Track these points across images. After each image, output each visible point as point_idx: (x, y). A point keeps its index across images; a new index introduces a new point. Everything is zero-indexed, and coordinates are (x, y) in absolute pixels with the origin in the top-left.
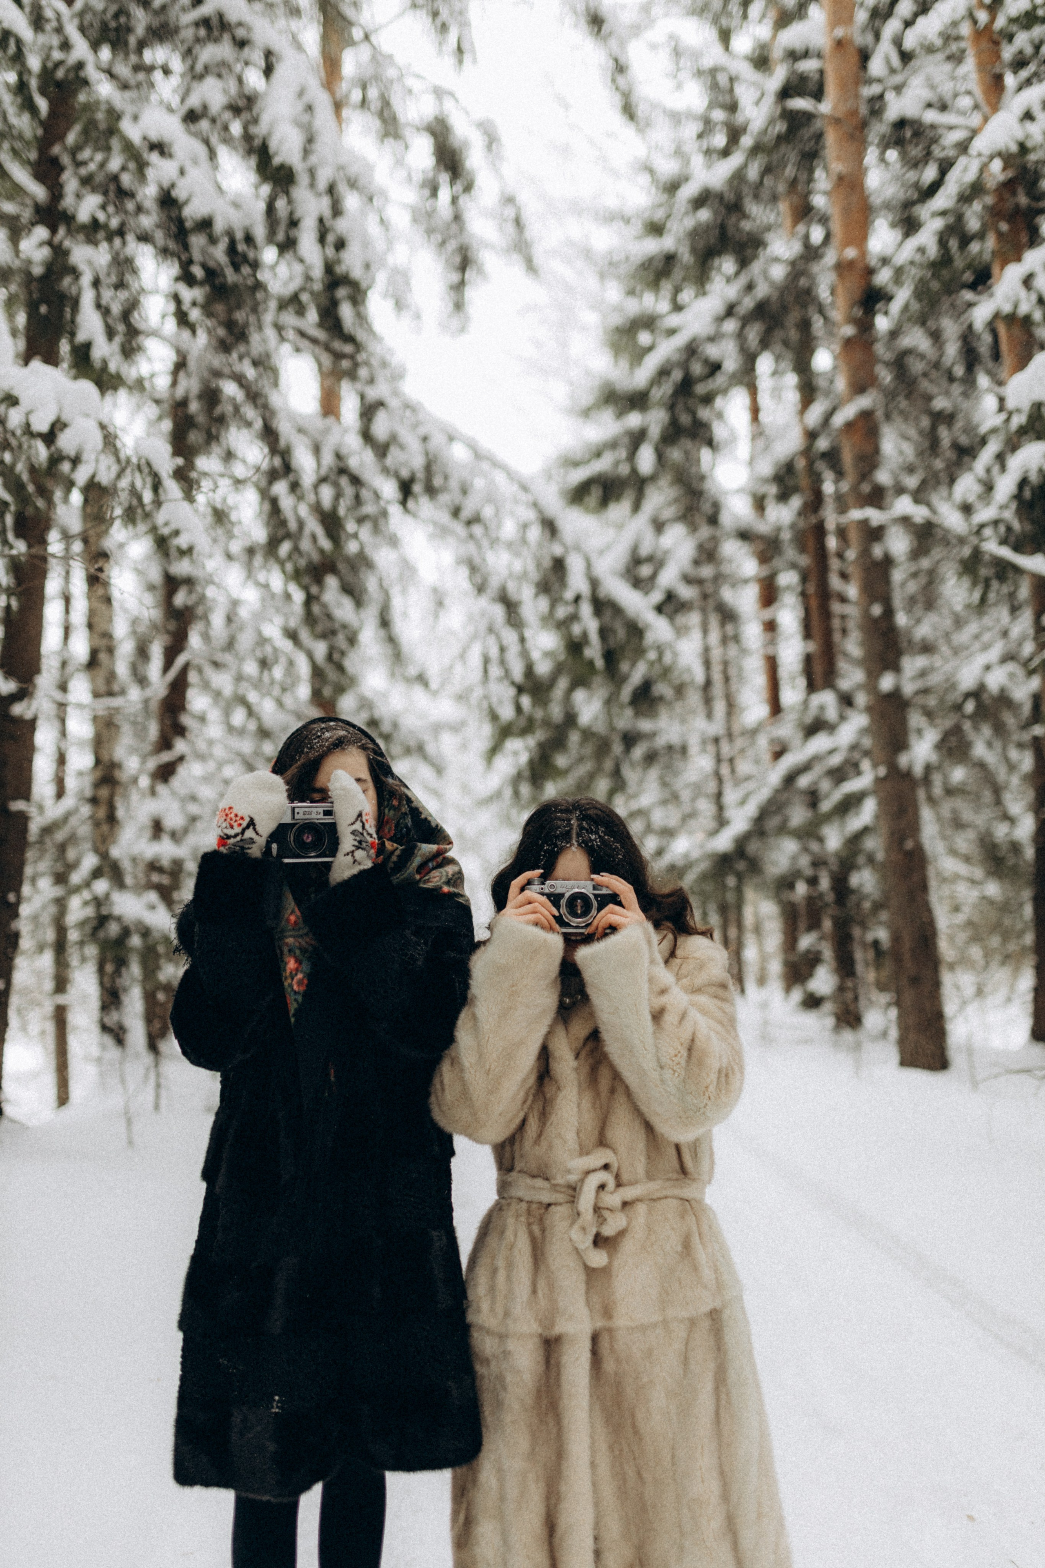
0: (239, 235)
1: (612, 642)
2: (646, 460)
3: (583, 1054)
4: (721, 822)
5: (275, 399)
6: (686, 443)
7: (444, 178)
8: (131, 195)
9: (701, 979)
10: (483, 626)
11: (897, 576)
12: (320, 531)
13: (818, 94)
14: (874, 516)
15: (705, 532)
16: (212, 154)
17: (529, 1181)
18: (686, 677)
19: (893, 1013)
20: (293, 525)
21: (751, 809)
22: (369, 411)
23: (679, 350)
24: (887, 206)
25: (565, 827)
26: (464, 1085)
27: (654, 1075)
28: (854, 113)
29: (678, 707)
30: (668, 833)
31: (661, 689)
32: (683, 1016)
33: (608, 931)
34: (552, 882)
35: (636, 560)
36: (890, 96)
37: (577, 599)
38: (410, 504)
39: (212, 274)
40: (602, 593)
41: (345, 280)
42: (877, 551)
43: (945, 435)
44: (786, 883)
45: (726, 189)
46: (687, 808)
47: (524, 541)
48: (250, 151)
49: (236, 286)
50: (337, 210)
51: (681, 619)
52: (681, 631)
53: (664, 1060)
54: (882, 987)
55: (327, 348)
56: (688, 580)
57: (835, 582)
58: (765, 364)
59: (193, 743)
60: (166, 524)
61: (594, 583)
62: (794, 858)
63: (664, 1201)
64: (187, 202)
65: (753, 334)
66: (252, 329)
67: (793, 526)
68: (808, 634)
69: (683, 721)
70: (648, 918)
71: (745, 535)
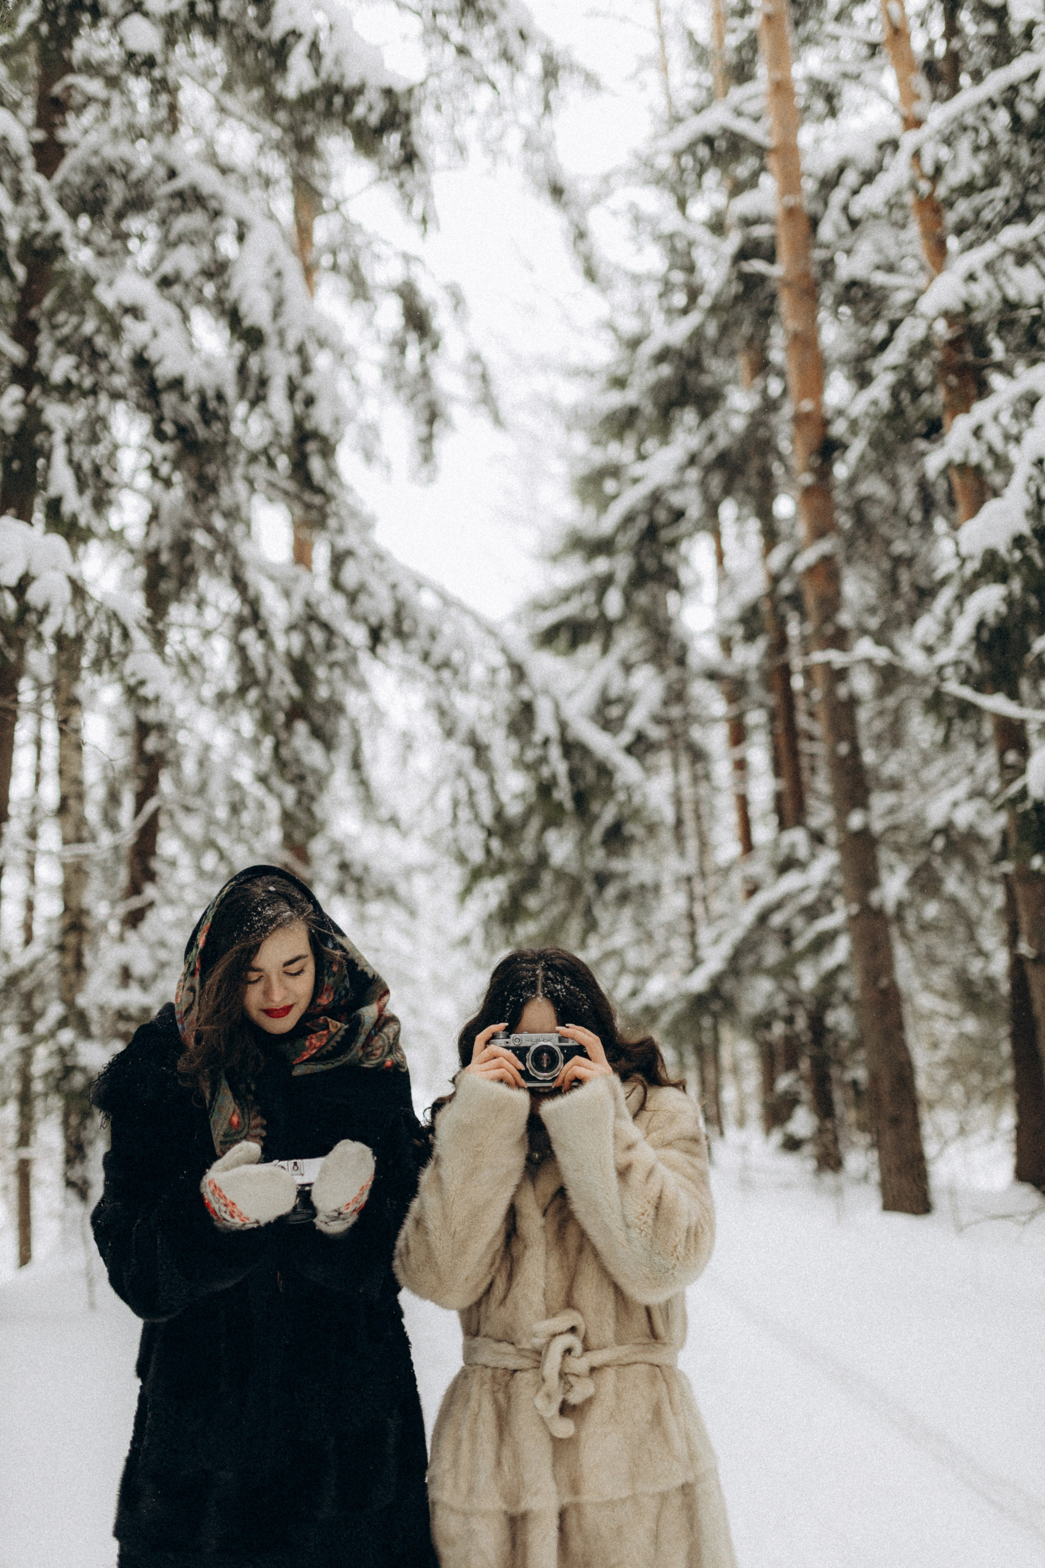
0: (210, 393)
1: (582, 785)
2: (614, 603)
3: (551, 1211)
4: (696, 961)
5: (246, 550)
6: (652, 587)
7: (412, 337)
8: (105, 356)
9: (671, 1133)
10: (451, 769)
11: (863, 715)
12: (288, 678)
13: (771, 257)
14: (836, 658)
15: (673, 672)
16: (186, 318)
17: (495, 1346)
18: (656, 818)
19: (874, 1155)
20: (261, 672)
21: (725, 948)
22: (338, 560)
23: (645, 498)
24: (843, 361)
25: (530, 977)
26: (429, 1248)
27: (621, 1236)
28: (806, 275)
29: (651, 845)
30: (643, 973)
31: (633, 829)
32: (650, 1173)
33: (575, 1084)
34: (518, 1036)
35: (606, 701)
36: (841, 259)
37: (546, 742)
38: (380, 649)
39: (183, 430)
40: (571, 735)
41: (315, 435)
42: (842, 691)
43: (904, 577)
44: (762, 1023)
45: (686, 345)
46: (660, 948)
47: (493, 684)
48: (223, 313)
49: (206, 442)
50: (306, 369)
51: (652, 759)
52: (649, 771)
53: (631, 1219)
54: (862, 1127)
55: (298, 498)
56: (658, 720)
57: (803, 721)
58: (728, 510)
59: (163, 888)
60: (133, 674)
61: (563, 726)
62: (770, 997)
63: (635, 1367)
64: (158, 362)
65: (716, 482)
66: (222, 481)
67: (759, 667)
68: (777, 770)
69: (656, 860)
70: (615, 1070)
71: (712, 676)
